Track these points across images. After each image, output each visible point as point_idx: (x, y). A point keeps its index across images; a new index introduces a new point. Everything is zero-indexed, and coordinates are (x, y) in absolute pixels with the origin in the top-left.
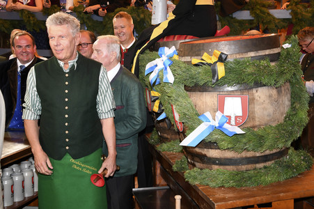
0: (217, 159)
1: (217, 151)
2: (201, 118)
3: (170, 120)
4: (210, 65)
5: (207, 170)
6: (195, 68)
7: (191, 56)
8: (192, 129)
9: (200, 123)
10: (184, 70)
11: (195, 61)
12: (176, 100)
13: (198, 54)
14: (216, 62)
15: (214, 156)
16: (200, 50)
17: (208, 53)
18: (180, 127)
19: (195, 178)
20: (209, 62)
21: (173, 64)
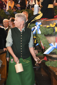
0: (56, 58)
1: (56, 55)
2: (50, 45)
3: (40, 46)
4: (52, 28)
5: (53, 62)
6: (48, 29)
7: (46, 25)
8: (47, 48)
9: (50, 46)
10: (44, 29)
11: (48, 26)
12: (42, 39)
13: (49, 24)
14: (54, 27)
15: (55, 57)
16: (49, 23)
17: (52, 24)
18: (43, 48)
19: (49, 64)
20: (52, 27)
21: (40, 28)
